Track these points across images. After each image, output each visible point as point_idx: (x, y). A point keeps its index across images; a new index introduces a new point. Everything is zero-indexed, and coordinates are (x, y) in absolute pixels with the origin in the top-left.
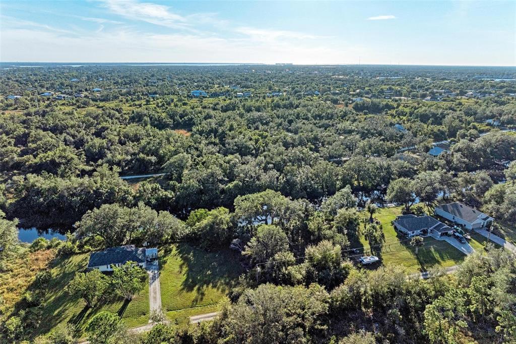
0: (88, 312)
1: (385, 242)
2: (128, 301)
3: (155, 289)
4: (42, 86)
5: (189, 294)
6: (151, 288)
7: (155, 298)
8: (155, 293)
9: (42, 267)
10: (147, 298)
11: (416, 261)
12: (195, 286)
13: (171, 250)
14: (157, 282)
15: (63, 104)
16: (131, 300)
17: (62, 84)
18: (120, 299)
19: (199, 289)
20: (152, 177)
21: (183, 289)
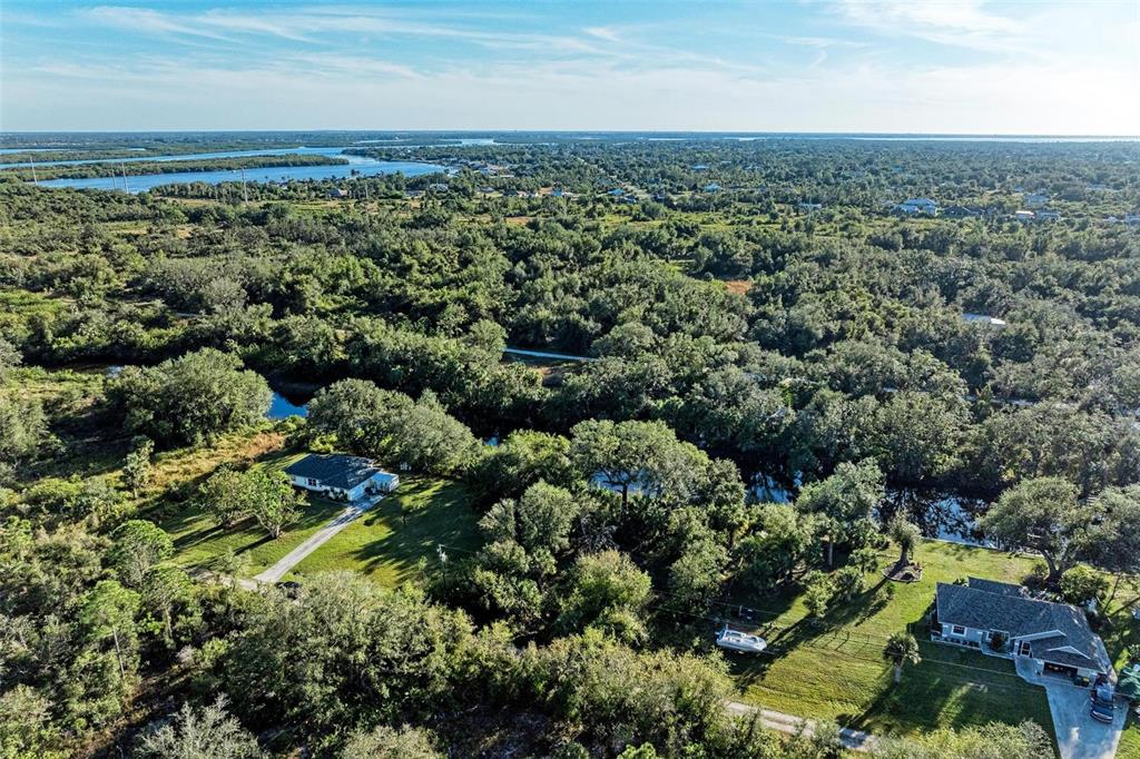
0: (216, 533)
1: (857, 625)
2: (270, 538)
3: (322, 537)
4: (627, 177)
5: (354, 563)
6: (319, 534)
7: (306, 548)
8: (316, 541)
9: (249, 456)
10: (297, 545)
11: (868, 697)
12: (377, 554)
13: (428, 488)
14: (340, 527)
15: (619, 212)
16: (275, 537)
17: (663, 175)
18: (266, 531)
19: (376, 562)
20: (578, 362)
21: (357, 552)
